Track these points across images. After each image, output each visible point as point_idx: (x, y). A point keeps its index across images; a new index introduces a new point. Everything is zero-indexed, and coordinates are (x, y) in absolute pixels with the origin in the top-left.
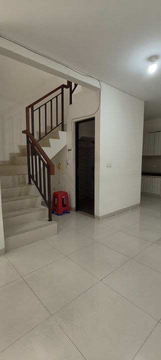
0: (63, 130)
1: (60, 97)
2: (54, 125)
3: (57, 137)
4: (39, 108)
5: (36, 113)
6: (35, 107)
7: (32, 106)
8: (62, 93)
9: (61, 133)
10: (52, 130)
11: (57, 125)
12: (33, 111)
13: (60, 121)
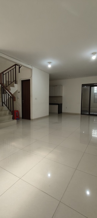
0: (16, 83)
1: (14, 69)
2: (12, 81)
3: (14, 86)
4: (6, 74)
5: (5, 76)
6: (4, 73)
7: (3, 73)
8: (15, 68)
9: (15, 85)
10: (11, 83)
11: (13, 81)
12: (3, 75)
13: (14, 80)
